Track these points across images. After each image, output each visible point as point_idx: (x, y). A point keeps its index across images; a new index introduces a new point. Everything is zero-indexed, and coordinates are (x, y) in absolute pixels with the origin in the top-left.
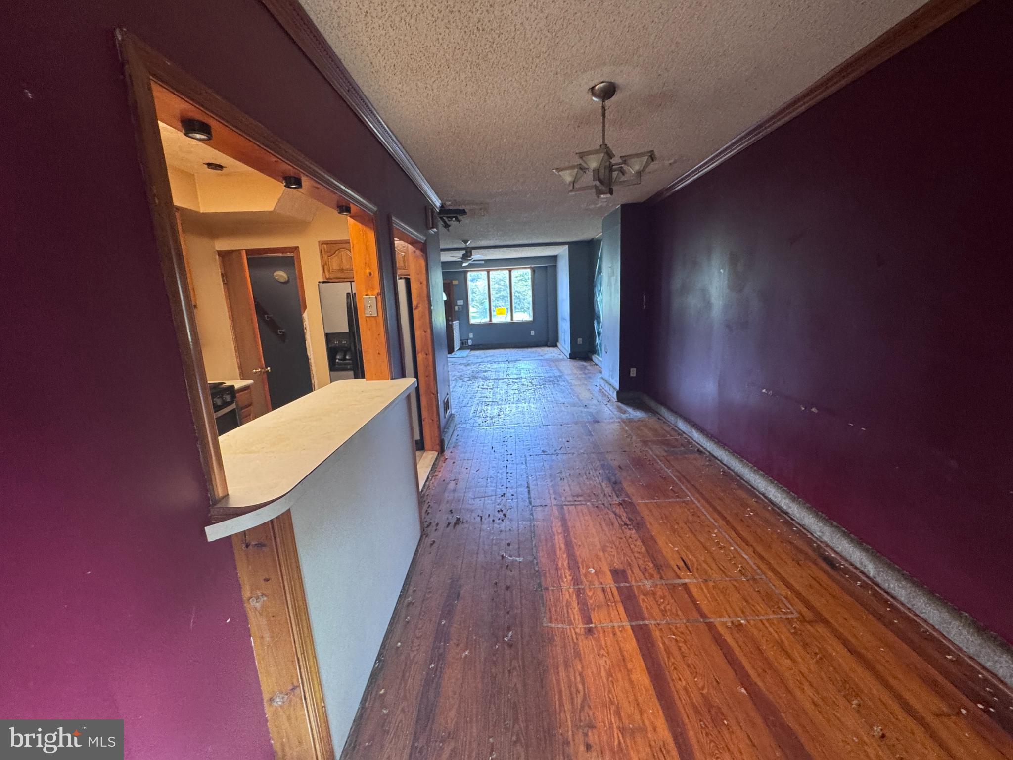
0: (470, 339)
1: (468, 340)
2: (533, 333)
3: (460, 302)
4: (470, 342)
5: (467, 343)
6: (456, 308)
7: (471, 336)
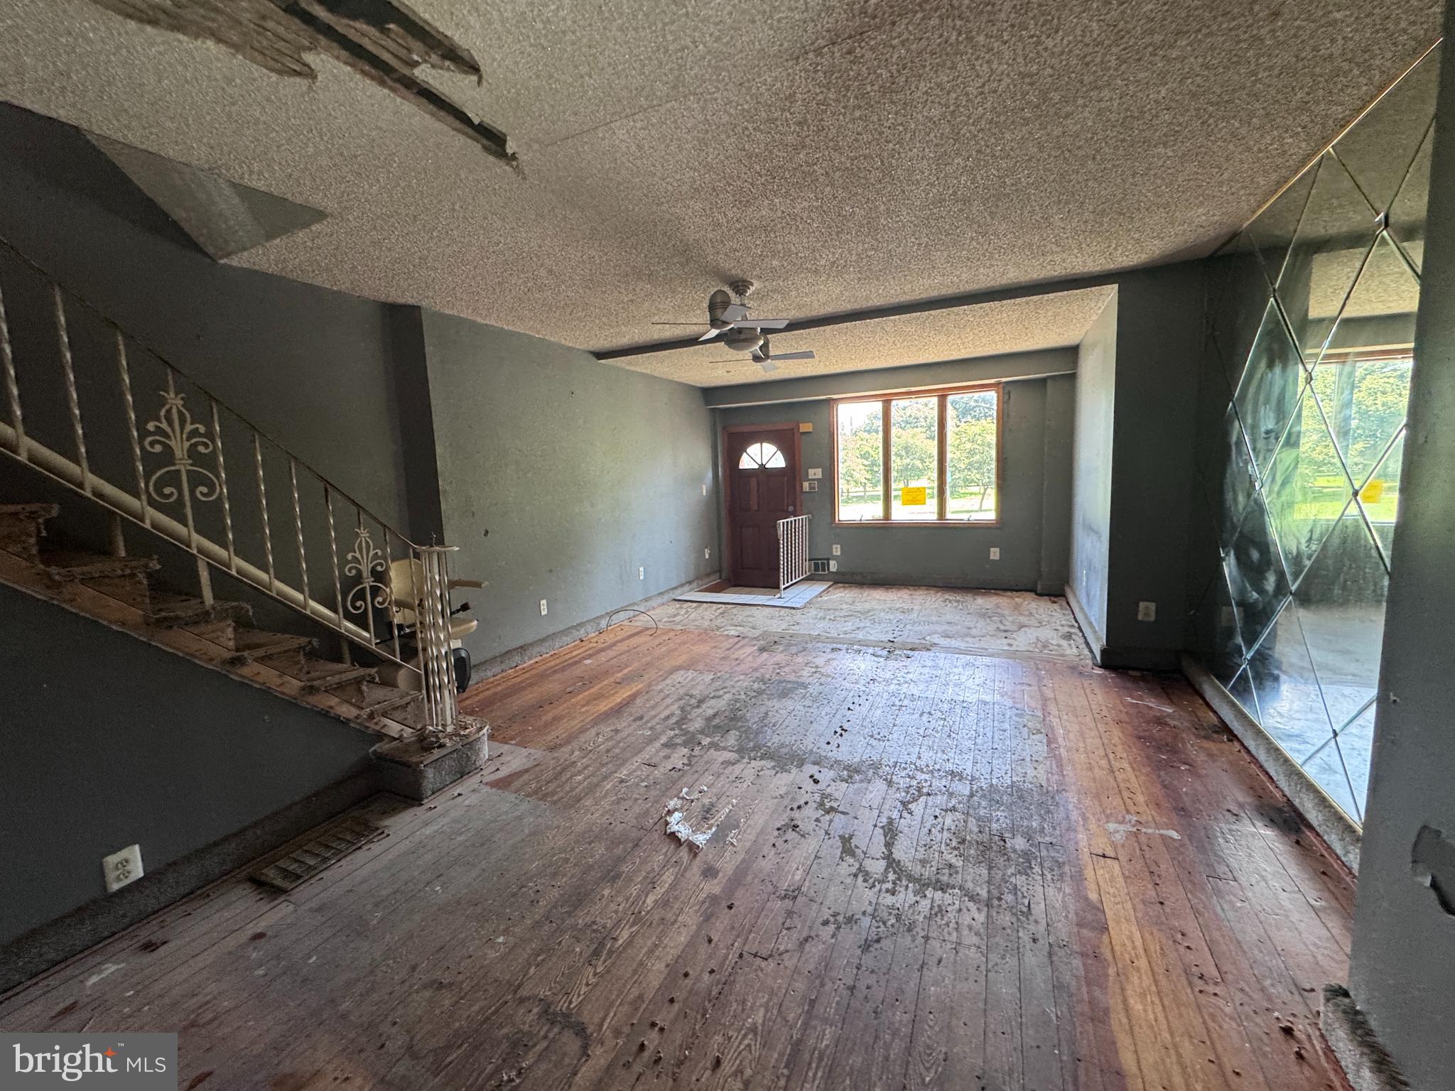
0: (835, 558)
1: (828, 560)
2: (995, 554)
3: (816, 473)
4: (833, 566)
5: (825, 566)
6: (806, 485)
7: (837, 550)
